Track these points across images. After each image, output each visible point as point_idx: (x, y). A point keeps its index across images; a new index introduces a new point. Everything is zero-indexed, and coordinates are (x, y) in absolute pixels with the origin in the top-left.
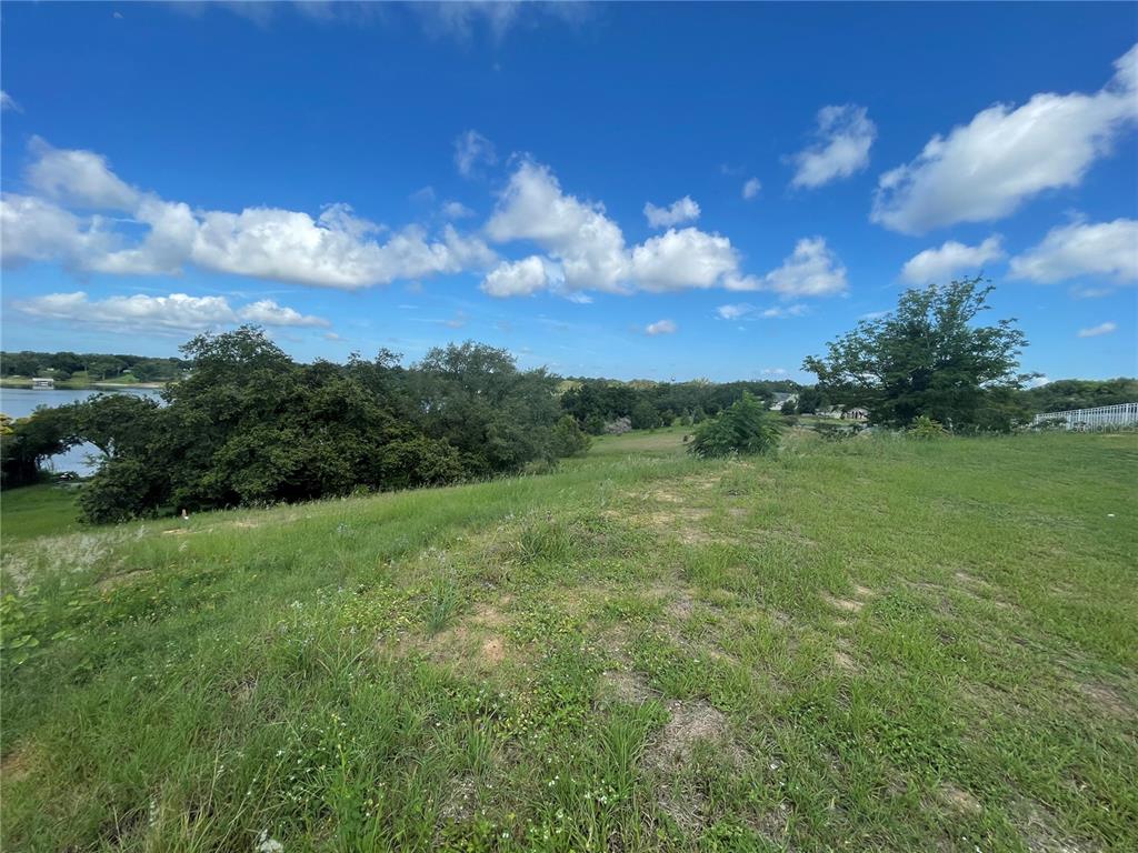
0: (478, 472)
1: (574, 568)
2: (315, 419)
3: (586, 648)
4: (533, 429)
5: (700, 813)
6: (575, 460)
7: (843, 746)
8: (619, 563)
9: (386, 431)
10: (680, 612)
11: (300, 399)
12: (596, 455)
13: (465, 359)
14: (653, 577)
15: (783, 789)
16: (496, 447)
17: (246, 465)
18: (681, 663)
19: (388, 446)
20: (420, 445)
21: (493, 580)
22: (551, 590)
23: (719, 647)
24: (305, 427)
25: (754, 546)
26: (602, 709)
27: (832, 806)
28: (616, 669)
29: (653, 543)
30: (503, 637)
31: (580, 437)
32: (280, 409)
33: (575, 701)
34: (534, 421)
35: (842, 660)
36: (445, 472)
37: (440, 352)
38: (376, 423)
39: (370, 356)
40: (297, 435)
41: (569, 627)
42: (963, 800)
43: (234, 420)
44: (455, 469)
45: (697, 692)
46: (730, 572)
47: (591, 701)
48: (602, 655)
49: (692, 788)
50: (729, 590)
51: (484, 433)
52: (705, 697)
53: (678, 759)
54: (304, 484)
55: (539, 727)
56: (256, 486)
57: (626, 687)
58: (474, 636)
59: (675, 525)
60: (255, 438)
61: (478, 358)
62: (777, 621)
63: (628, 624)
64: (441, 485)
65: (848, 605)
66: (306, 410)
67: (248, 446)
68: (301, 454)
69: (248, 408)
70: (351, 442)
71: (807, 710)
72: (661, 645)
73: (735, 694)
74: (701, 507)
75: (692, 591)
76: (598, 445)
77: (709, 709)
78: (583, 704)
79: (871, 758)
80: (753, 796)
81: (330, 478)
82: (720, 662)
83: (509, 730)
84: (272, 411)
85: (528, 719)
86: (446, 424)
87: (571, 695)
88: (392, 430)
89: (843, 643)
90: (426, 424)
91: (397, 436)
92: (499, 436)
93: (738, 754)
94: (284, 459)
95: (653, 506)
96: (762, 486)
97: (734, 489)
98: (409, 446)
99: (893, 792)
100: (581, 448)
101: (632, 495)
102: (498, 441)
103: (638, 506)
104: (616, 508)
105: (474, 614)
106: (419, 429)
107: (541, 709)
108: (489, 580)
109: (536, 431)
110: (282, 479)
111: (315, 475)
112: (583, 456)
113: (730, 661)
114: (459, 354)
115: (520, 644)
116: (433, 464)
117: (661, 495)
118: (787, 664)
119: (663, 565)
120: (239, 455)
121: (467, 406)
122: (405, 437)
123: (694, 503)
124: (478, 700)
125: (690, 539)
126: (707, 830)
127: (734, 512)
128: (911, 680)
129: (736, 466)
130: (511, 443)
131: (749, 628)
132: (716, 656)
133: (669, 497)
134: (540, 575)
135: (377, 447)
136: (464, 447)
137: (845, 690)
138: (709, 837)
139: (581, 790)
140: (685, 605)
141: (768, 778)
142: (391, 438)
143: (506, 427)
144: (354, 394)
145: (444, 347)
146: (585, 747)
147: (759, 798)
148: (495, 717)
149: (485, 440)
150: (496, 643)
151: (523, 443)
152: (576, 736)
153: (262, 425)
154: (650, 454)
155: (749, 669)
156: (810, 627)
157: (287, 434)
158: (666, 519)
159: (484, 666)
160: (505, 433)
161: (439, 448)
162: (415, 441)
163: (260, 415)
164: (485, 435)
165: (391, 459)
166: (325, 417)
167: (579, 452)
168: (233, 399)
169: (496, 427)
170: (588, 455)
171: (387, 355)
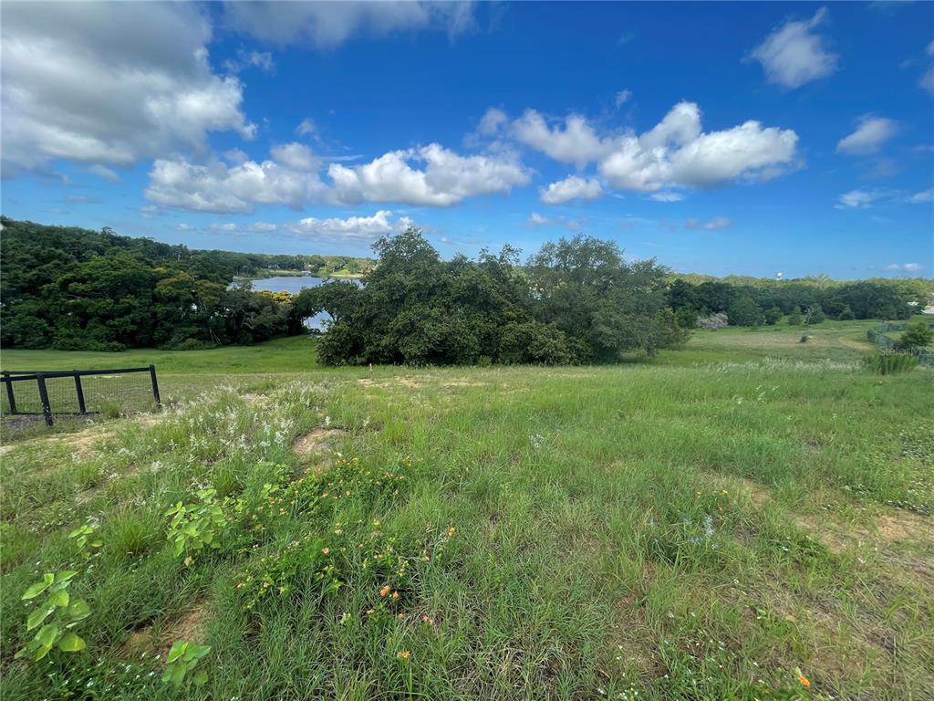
0: (582, 359)
2: (455, 302)
6: (671, 351)
9: (505, 314)
11: (445, 285)
12: (693, 349)
13: (574, 252)
16: (600, 334)
17: (409, 333)
19: (507, 326)
20: (532, 328)
24: (448, 307)
31: (676, 330)
32: (432, 293)
34: (638, 311)
36: (553, 352)
37: (553, 246)
38: (497, 307)
39: (495, 251)
40: (442, 313)
43: (402, 299)
44: (561, 350)
51: (589, 320)
54: (445, 351)
56: (414, 350)
60: (414, 314)
61: (586, 252)
64: (550, 365)
66: (449, 294)
67: (410, 319)
68: (444, 328)
69: (410, 291)
70: (480, 322)
76: (696, 338)
81: (463, 348)
84: (426, 293)
86: (555, 311)
88: (510, 313)
90: (537, 309)
91: (513, 319)
92: (604, 323)
94: (433, 330)
98: (524, 327)
100: (677, 340)
102: (603, 328)
106: (531, 314)
109: (641, 322)
110: (430, 346)
111: (453, 345)
112: (679, 349)
114: (569, 248)
116: (543, 345)
120: (404, 326)
121: (574, 295)
122: (520, 320)
130: (615, 331)
135: (498, 327)
136: (569, 332)
142: (509, 319)
143: (611, 316)
144: (485, 281)
145: (557, 242)
151: (627, 332)
153: (419, 305)
157: (435, 312)
160: (610, 322)
161: (549, 331)
162: (528, 324)
163: (418, 296)
164: (589, 323)
165: (509, 338)
166: (462, 300)
167: (675, 344)
168: (401, 283)
169: (601, 314)
170: (684, 348)
171: (509, 250)
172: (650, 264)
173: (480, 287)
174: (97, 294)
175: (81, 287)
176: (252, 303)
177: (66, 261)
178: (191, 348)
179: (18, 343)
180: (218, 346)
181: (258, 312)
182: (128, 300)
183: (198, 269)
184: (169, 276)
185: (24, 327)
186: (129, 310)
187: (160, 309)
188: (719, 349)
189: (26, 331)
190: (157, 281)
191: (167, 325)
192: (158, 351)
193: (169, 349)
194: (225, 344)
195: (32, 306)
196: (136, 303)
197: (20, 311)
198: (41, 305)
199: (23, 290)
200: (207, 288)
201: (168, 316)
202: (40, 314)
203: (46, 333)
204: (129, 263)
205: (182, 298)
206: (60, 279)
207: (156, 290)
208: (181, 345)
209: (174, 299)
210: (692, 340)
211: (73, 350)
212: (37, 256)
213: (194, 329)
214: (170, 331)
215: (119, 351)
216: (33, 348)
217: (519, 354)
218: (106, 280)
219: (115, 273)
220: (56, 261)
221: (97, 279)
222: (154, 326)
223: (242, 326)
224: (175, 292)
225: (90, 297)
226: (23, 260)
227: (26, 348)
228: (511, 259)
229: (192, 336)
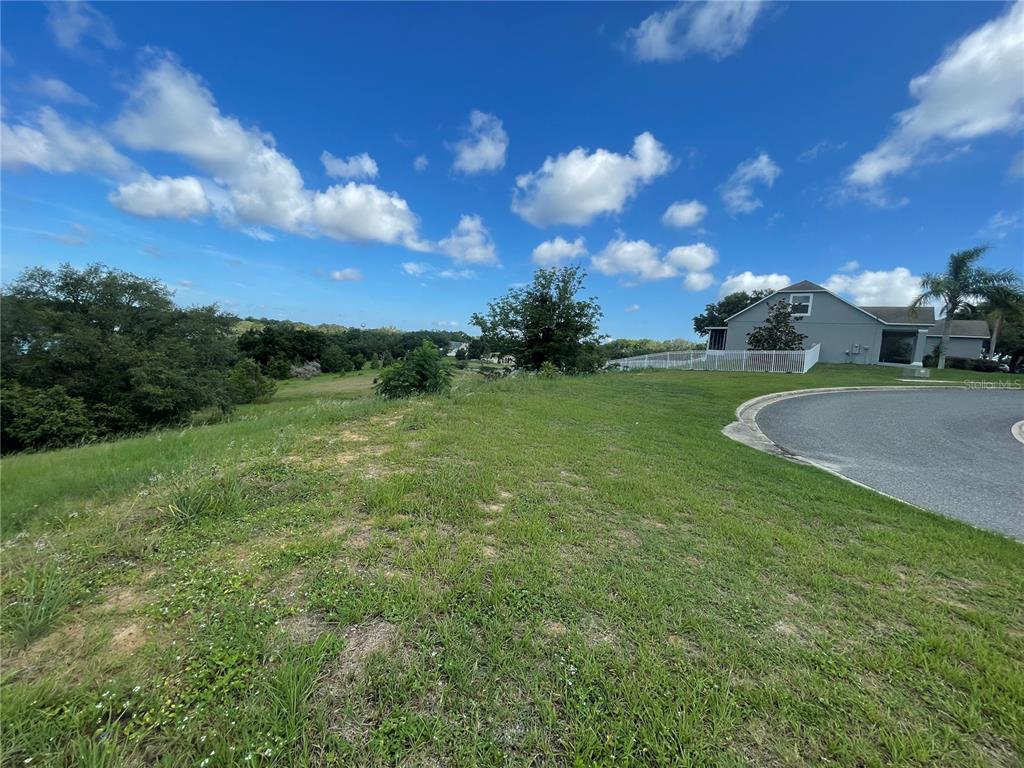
0: (116, 428)
1: (246, 522)
3: (257, 602)
4: (201, 374)
5: (370, 720)
7: (485, 619)
8: (298, 507)
10: (360, 543)
12: (281, 400)
13: (91, 287)
14: (334, 516)
15: (440, 669)
16: (146, 395)
18: (357, 589)
21: (134, 556)
22: (214, 552)
23: (394, 566)
25: (428, 472)
26: (271, 660)
27: (476, 667)
28: (290, 614)
29: (337, 483)
30: (143, 620)
31: (262, 382)
33: (241, 662)
34: (201, 364)
35: (489, 552)
36: (60, 430)
37: (46, 275)
41: (236, 586)
42: (556, 628)
44: (78, 425)
45: (372, 612)
46: (406, 498)
47: (260, 657)
48: (276, 605)
49: (363, 701)
50: (404, 514)
51: (127, 380)
52: (379, 615)
53: (352, 679)
55: (192, 706)
57: (301, 629)
58: (96, 631)
59: (358, 463)
61: (112, 286)
62: (443, 532)
63: (305, 566)
64: (53, 448)
65: (495, 508)
71: (463, 597)
72: (339, 578)
73: (405, 604)
74: (385, 443)
75: (372, 521)
76: (283, 389)
77: (382, 624)
78: (250, 663)
79: (503, 621)
80: (416, 685)
82: (395, 578)
83: (148, 725)
85: (177, 704)
86: (59, 370)
87: (235, 658)
89: (490, 539)
90: (23, 368)
92: (150, 382)
93: (407, 655)
95: (341, 447)
96: (437, 420)
97: (414, 425)
99: (516, 639)
100: (264, 393)
101: (318, 438)
102: (148, 388)
103: (321, 448)
104: (298, 453)
105: (100, 602)
107: (196, 686)
108: (125, 557)
109: (205, 377)
113: (403, 575)
114: (81, 279)
115: (168, 621)
116: (40, 421)
117: (348, 436)
118: (448, 566)
119: (345, 502)
121: (96, 347)
123: (378, 440)
124: (99, 706)
125: (372, 474)
126: (375, 732)
127: (413, 444)
128: (531, 554)
129: (417, 404)
130: (169, 390)
131: (420, 543)
132: (390, 574)
133: (355, 437)
134: (201, 536)
136: (92, 397)
137: (489, 576)
138: (377, 737)
139: (239, 756)
140: (365, 534)
141: (428, 663)
143: (161, 372)
146: (250, 707)
147: (422, 684)
148: (127, 716)
149: (128, 387)
150: (133, 629)
151: (186, 390)
152: (238, 698)
154: (340, 397)
155: (418, 578)
156: (467, 532)
158: (351, 458)
159: (112, 661)
160: (160, 379)
161: (49, 400)
164: (127, 382)
167: (261, 398)
169: (146, 372)
170: (272, 401)
172: (211, 310)
210: (278, 392)
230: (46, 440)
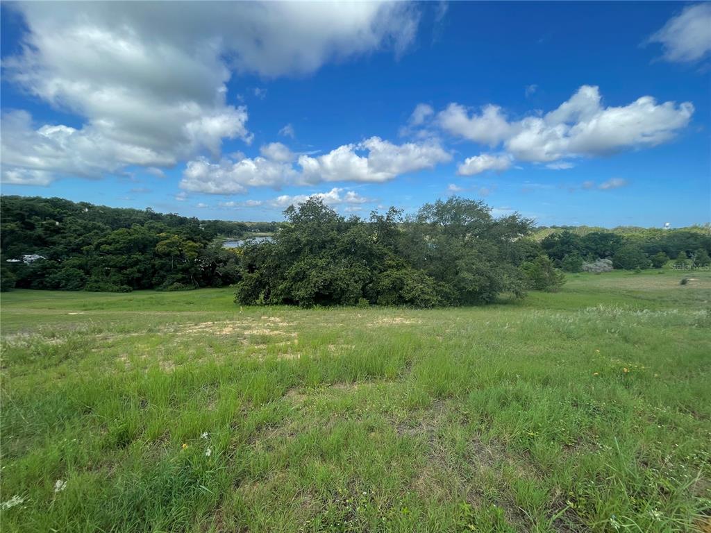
2: (340, 253)
4: (501, 266)
6: (546, 293)
9: (386, 262)
11: (332, 240)
16: (464, 279)
17: (301, 280)
19: (386, 273)
20: (406, 274)
24: (334, 258)
32: (322, 246)
34: (501, 259)
36: (419, 295)
37: (430, 207)
38: (381, 257)
39: (383, 212)
40: (329, 263)
43: (298, 252)
51: (456, 267)
54: (331, 294)
56: (302, 293)
60: (305, 264)
64: (417, 306)
66: (335, 247)
67: (301, 268)
68: (327, 275)
69: (305, 245)
81: (343, 291)
84: (318, 247)
88: (390, 262)
91: (393, 267)
92: (468, 271)
94: (317, 278)
98: (396, 274)
100: (553, 284)
102: (465, 275)
106: (409, 262)
109: (503, 268)
110: (316, 290)
112: (554, 291)
114: (445, 207)
116: (413, 289)
120: (297, 274)
122: (399, 267)
130: (477, 277)
135: (379, 273)
136: (440, 277)
142: (389, 267)
143: (474, 264)
145: (433, 203)
149: (456, 273)
151: (489, 278)
153: (310, 256)
157: (321, 262)
160: (472, 269)
161: (418, 277)
162: (404, 271)
163: (311, 250)
165: (386, 282)
166: (346, 252)
167: (550, 287)
168: (298, 240)
169: (465, 262)
170: (561, 290)
171: (394, 211)
172: (513, 218)
173: (356, 241)
174: (118, 252)
175: (108, 247)
176: (221, 257)
177: (103, 230)
178: (176, 289)
179: (63, 287)
180: (196, 288)
181: (225, 262)
182: (137, 256)
183: (187, 233)
184: (167, 238)
185: (68, 275)
186: (137, 262)
187: (157, 262)
188: (595, 292)
189: (68, 278)
190: (157, 242)
191: (162, 273)
192: (155, 292)
193: (162, 290)
194: (202, 287)
195: (76, 261)
196: (141, 258)
197: (67, 265)
198: (83, 260)
199: (73, 250)
200: (189, 247)
201: (163, 266)
202: (80, 267)
203: (82, 280)
204: (139, 232)
205: (172, 254)
206: (96, 243)
207: (156, 248)
208: (170, 287)
209: (168, 255)
210: (568, 283)
211: (97, 291)
212: (85, 228)
213: (180, 276)
214: (164, 277)
215: (127, 292)
216: (72, 290)
217: (394, 296)
218: (124, 243)
219: (130, 238)
220: (96, 231)
221: (118, 242)
222: (154, 273)
223: (214, 274)
224: (167, 250)
225: (113, 254)
226: (75, 231)
227: (68, 290)
228: (396, 219)
229: (178, 281)
230: (413, 303)
